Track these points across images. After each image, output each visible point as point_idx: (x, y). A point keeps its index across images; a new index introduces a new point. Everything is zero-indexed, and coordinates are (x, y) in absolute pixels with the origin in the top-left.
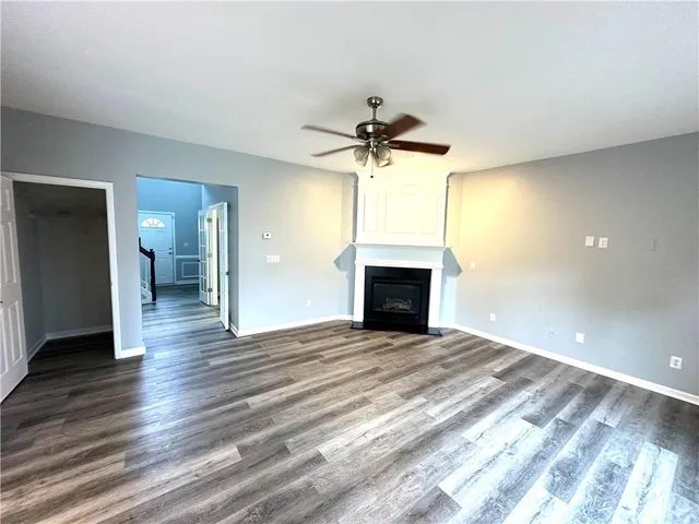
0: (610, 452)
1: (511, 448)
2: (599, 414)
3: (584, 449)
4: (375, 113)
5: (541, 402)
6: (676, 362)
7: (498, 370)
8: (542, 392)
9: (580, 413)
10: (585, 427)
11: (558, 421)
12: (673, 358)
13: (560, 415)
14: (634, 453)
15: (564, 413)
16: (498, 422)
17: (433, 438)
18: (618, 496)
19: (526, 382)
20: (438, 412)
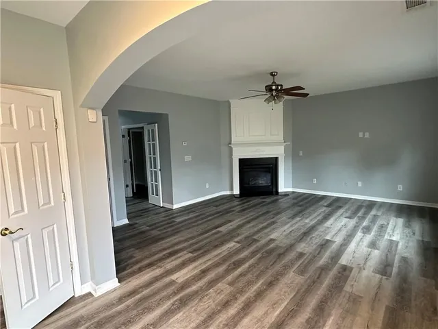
0: (380, 222)
1: (345, 226)
2: (373, 212)
3: (371, 222)
4: (274, 79)
5: (349, 212)
6: (400, 188)
7: (325, 204)
8: (349, 209)
9: (366, 213)
10: (370, 216)
11: (359, 217)
12: (399, 186)
13: (359, 215)
14: (389, 221)
15: (360, 214)
16: (336, 220)
17: (313, 228)
18: (386, 231)
19: (340, 207)
20: (309, 221)
